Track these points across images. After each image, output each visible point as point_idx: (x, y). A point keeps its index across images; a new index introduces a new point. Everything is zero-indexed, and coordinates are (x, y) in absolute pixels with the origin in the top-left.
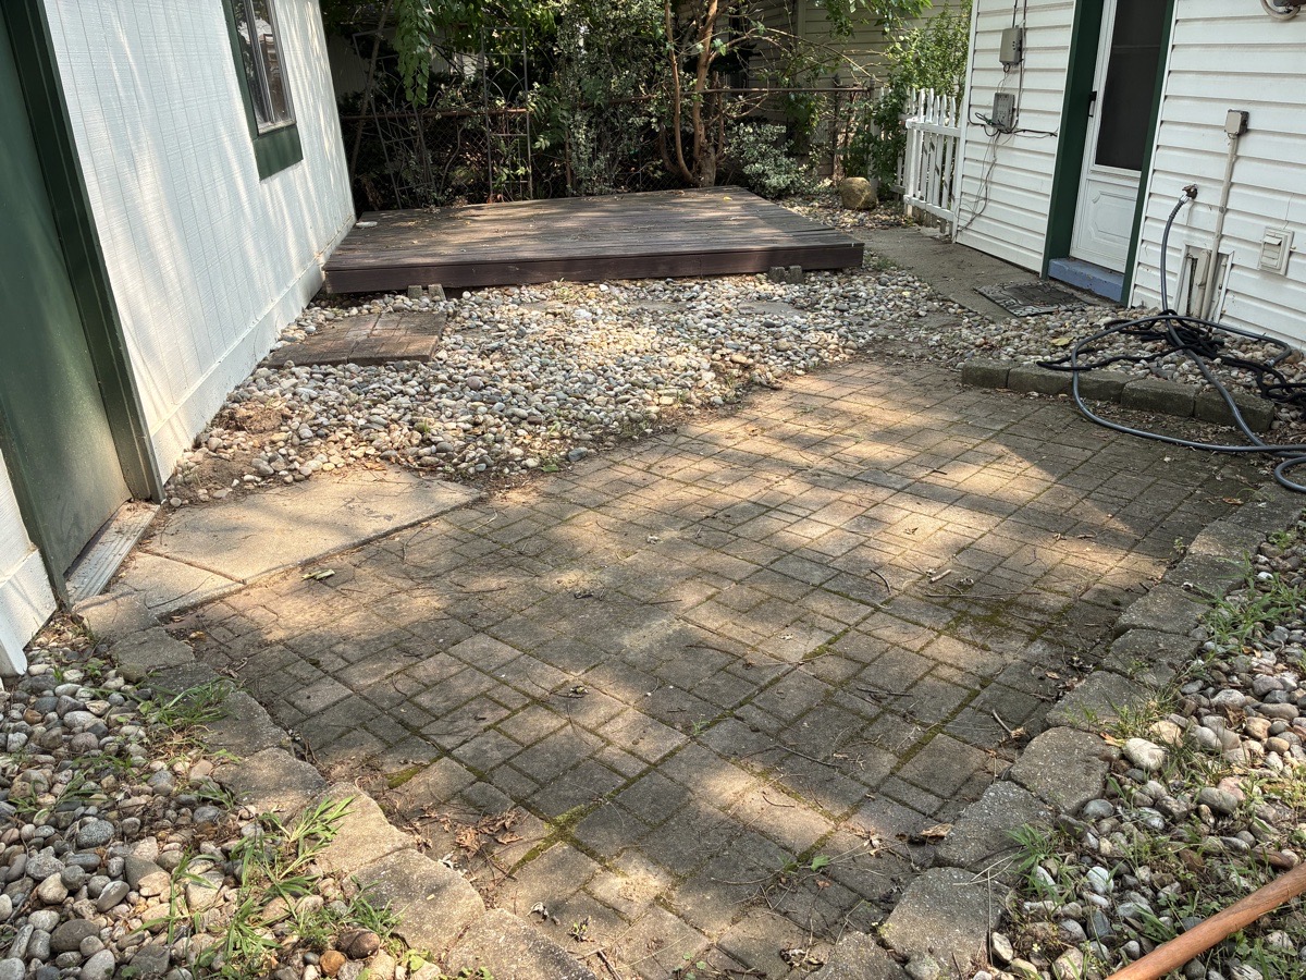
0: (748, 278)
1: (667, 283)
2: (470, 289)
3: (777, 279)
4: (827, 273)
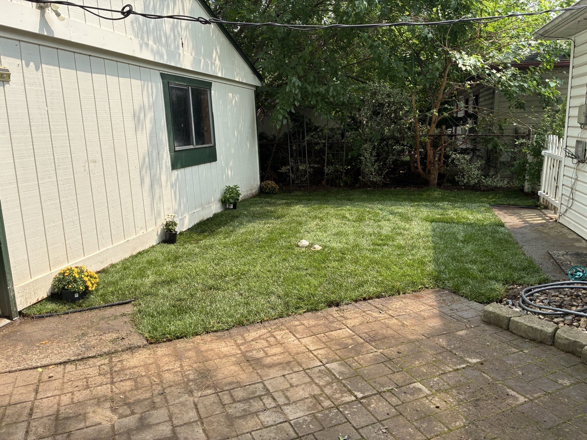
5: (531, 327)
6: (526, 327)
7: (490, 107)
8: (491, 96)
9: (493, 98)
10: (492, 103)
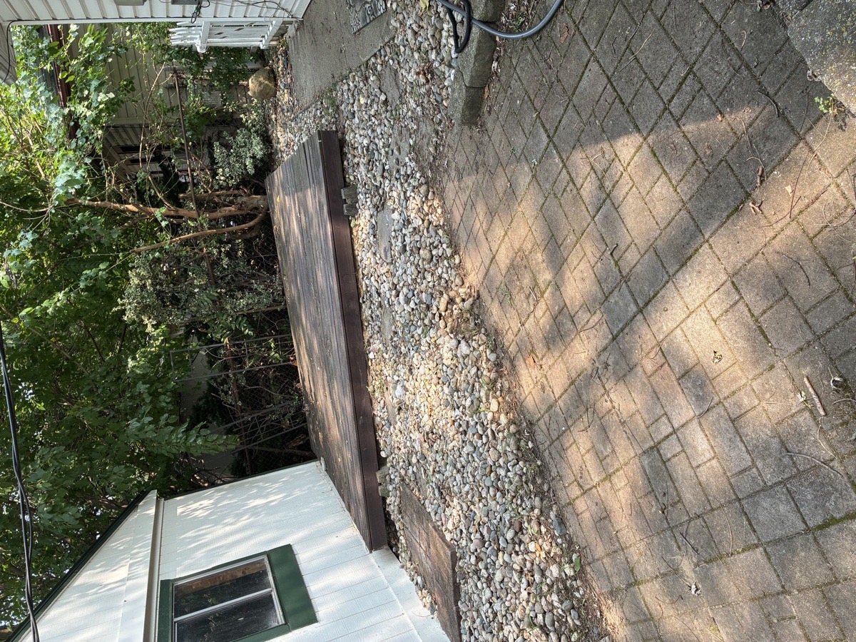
0: (355, 234)
1: (364, 302)
2: (379, 451)
3: (354, 210)
4: (345, 163)
5: (475, 57)
6: (476, 64)
7: (138, 130)
8: (120, 130)
9: (123, 127)
10: (132, 127)
